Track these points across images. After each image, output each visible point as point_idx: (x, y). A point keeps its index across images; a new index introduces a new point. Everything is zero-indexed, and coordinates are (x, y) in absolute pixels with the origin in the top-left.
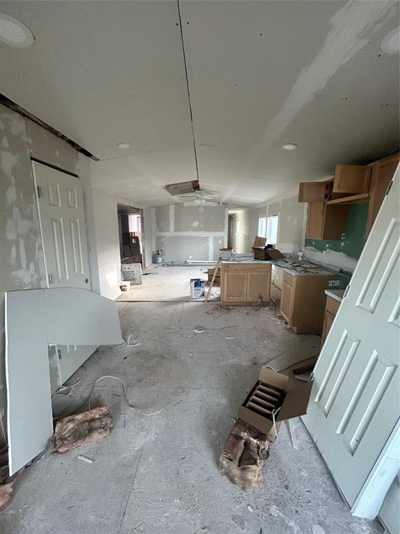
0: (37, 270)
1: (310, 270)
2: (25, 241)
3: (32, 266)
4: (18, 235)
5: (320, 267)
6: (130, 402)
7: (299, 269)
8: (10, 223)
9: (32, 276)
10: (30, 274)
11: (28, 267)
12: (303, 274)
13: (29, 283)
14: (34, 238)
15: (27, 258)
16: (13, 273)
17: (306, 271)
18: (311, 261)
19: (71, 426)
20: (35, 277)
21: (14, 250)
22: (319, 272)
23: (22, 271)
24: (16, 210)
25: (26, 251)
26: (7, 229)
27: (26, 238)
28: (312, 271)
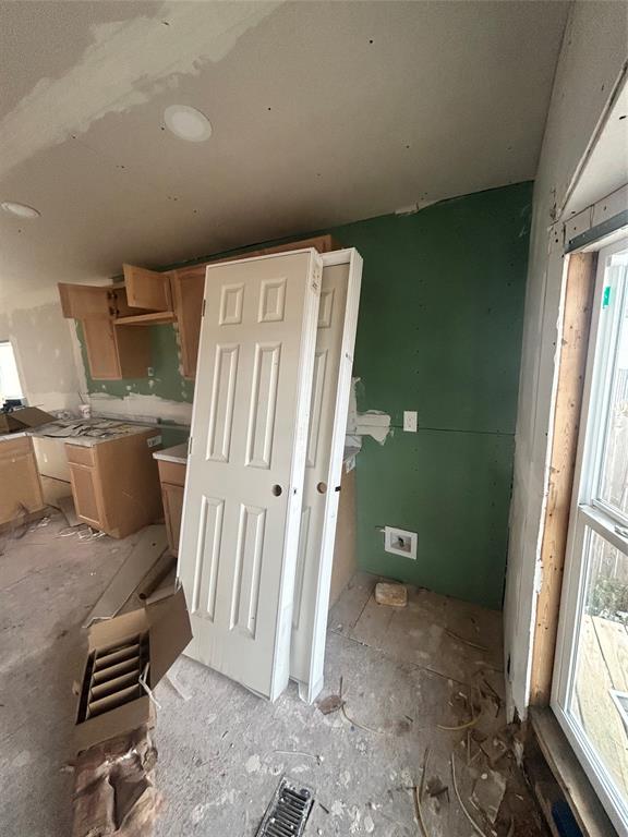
1: (112, 431)
5: (127, 422)
7: (94, 433)
12: (104, 439)
17: (108, 434)
18: (108, 416)
22: (128, 430)
28: (117, 430)
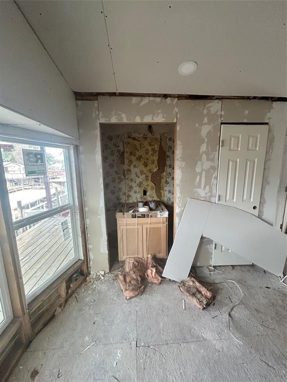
0: (211, 191)
2: (206, 173)
3: (207, 187)
4: (203, 170)
6: (233, 313)
8: (199, 163)
9: (206, 194)
10: (206, 191)
11: (205, 187)
13: (203, 197)
14: (213, 172)
15: (205, 183)
16: (195, 190)
19: (191, 283)
20: (209, 194)
21: (198, 178)
23: (201, 189)
24: (204, 156)
25: (206, 179)
26: (197, 167)
27: (208, 171)
